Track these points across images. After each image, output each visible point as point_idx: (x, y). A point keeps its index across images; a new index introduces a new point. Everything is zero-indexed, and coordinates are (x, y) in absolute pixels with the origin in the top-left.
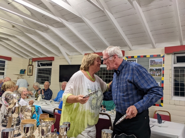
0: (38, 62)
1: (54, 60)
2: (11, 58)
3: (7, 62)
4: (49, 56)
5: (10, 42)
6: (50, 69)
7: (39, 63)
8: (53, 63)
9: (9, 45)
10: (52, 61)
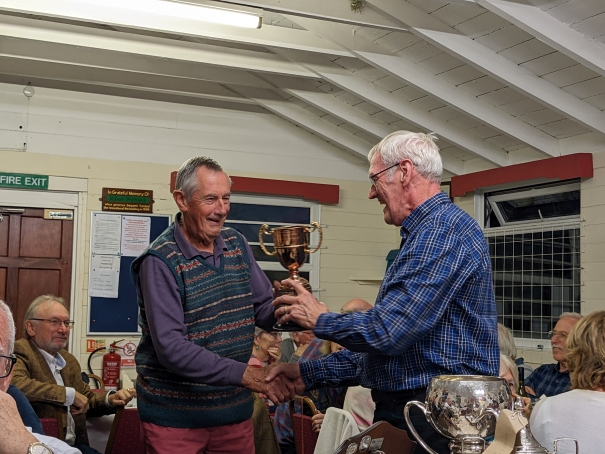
0: (487, 195)
1: (589, 174)
2: (336, 188)
3: (318, 213)
4: (557, 149)
5: (332, 96)
6: (567, 232)
7: (494, 200)
8: (588, 193)
9: (324, 115)
10: (578, 180)
